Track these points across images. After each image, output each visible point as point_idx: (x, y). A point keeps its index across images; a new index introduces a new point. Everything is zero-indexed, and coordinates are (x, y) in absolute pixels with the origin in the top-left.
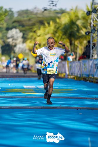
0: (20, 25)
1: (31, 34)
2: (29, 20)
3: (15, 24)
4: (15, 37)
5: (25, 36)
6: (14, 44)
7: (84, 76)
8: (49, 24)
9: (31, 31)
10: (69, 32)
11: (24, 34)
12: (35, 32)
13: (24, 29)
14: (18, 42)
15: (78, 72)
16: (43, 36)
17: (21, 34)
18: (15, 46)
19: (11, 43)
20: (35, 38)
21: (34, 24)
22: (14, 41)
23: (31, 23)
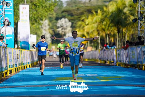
0: (68, 15)
1: (80, 23)
2: (78, 9)
3: (64, 14)
4: (65, 26)
5: (74, 25)
6: (63, 33)
7: (132, 63)
8: (97, 12)
9: (80, 20)
10: (116, 20)
11: (72, 23)
12: (83, 21)
13: (72, 18)
14: (67, 31)
15: (127, 59)
16: (91, 25)
17: (70, 24)
18: (65, 35)
19: (60, 32)
20: (84, 27)
21: (82, 14)
22: (63, 30)
23: (79, 12)
